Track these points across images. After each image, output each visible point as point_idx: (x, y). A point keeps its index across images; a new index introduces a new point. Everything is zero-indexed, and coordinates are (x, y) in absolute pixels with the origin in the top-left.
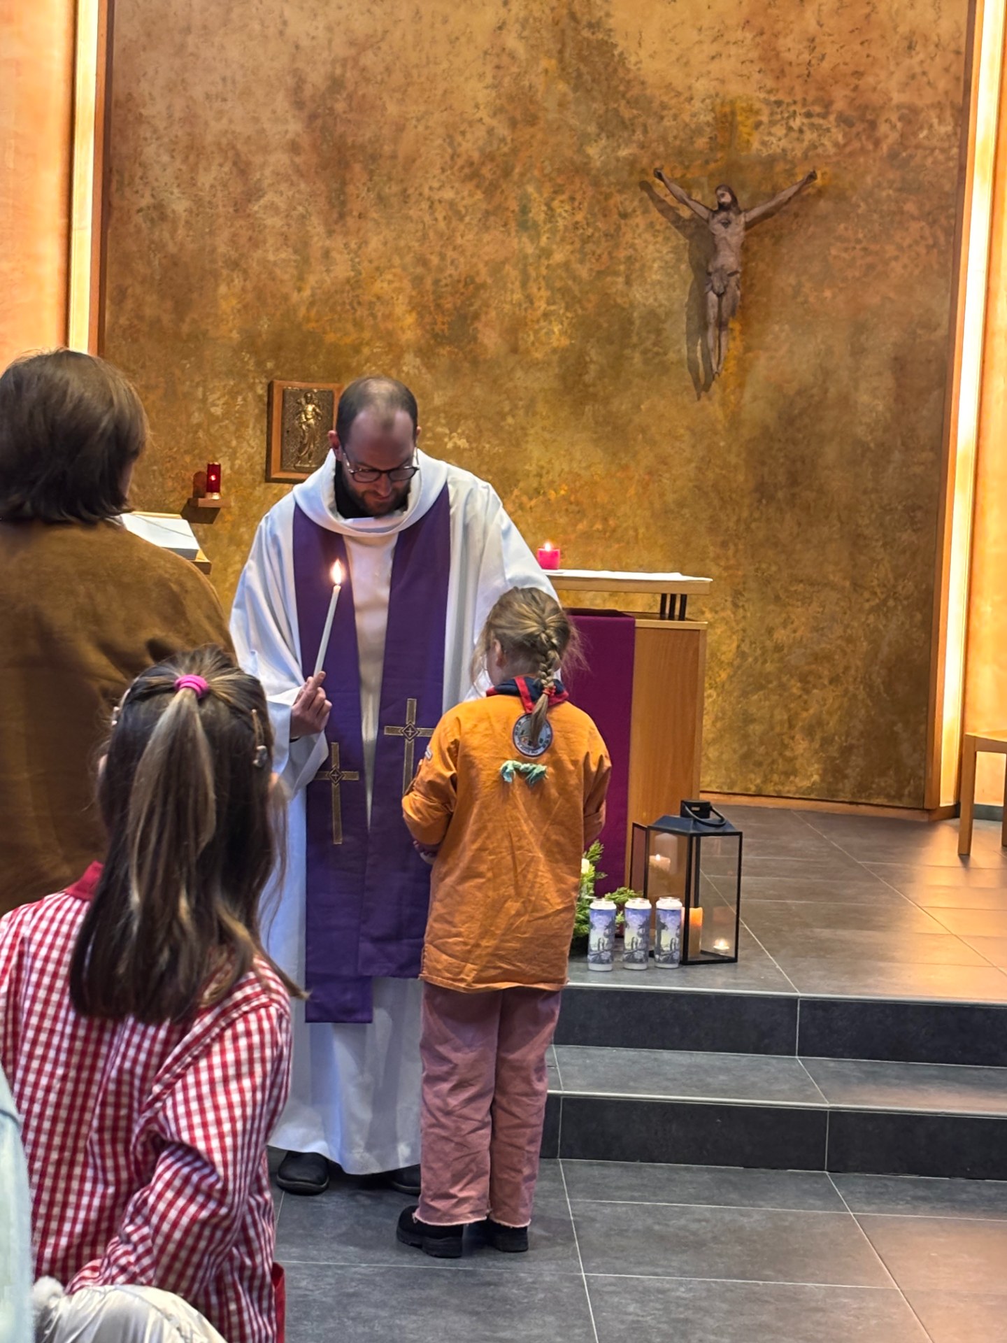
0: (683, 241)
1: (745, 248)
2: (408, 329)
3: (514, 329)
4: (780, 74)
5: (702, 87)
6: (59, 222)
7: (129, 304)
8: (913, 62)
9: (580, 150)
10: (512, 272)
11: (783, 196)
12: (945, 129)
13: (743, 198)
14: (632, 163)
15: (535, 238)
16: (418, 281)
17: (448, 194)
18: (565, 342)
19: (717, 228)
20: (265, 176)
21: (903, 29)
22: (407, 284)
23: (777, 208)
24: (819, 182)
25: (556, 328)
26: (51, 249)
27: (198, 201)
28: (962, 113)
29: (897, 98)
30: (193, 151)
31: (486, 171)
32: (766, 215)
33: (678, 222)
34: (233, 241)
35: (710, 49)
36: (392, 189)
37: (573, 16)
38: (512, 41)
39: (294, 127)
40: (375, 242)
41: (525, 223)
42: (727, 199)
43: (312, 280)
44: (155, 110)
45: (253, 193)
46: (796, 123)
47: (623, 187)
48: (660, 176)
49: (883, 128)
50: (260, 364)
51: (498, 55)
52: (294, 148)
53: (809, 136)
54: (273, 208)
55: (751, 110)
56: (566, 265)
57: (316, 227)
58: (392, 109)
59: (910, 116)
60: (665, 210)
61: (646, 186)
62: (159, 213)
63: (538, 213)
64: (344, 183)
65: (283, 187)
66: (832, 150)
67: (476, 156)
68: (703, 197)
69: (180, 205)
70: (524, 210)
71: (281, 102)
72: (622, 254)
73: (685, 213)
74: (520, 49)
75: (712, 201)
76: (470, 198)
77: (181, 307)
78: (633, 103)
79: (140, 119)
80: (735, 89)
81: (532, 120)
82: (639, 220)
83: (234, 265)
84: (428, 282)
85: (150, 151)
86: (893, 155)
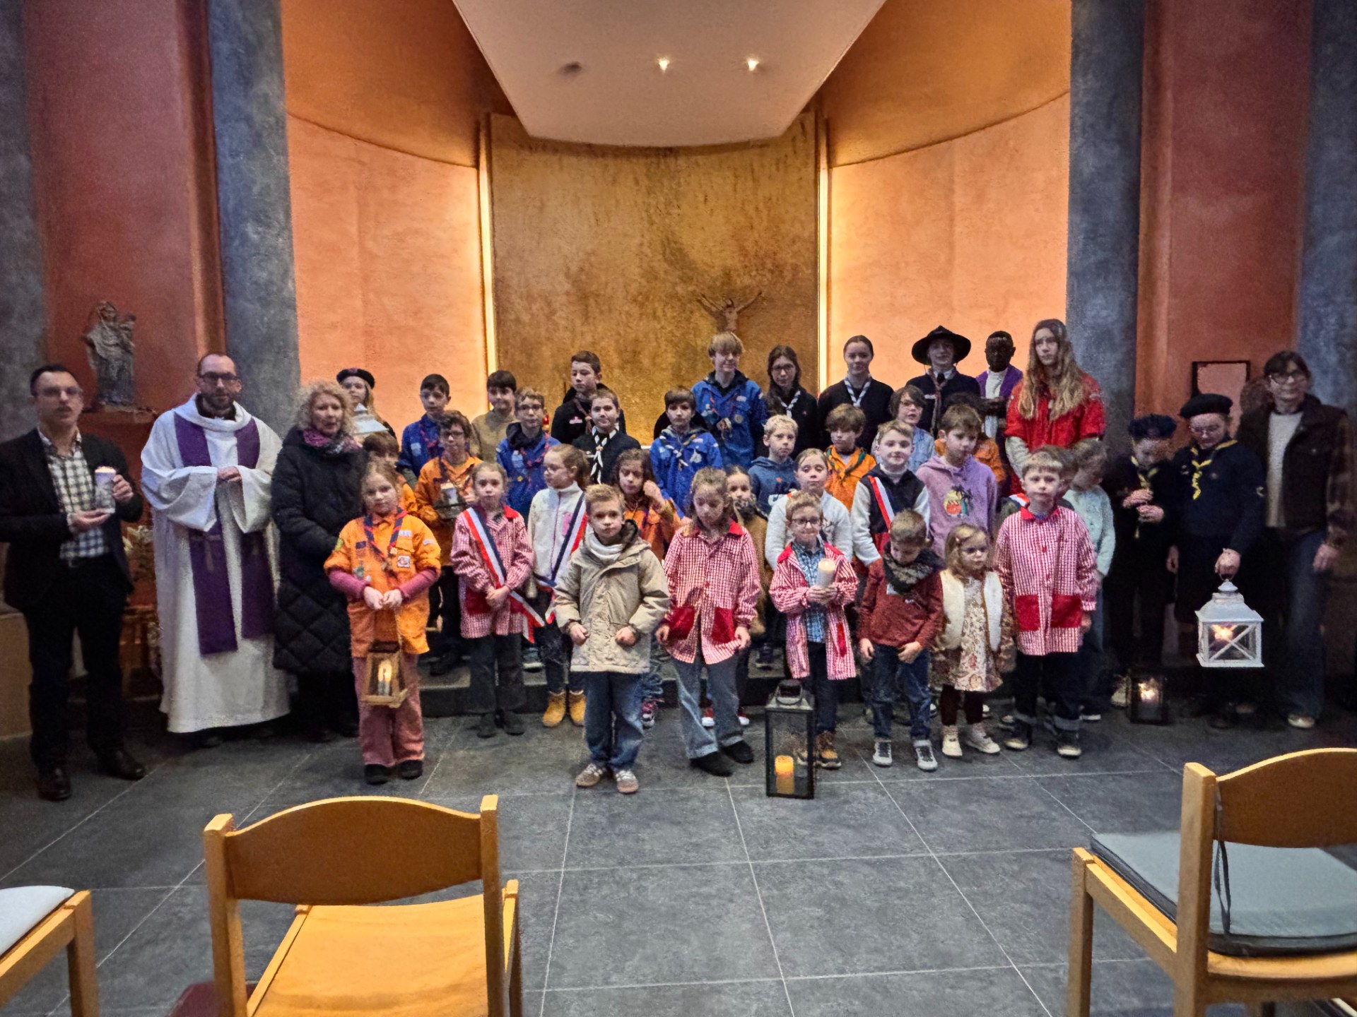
0: (714, 319)
1: (737, 322)
2: (615, 360)
3: (654, 357)
4: (746, 256)
5: (718, 262)
6: (480, 327)
7: (509, 356)
8: (795, 248)
9: (674, 288)
10: (652, 336)
11: (750, 302)
12: (810, 271)
13: (736, 303)
14: (693, 293)
15: (659, 322)
16: (617, 342)
17: (626, 308)
18: (674, 360)
19: (728, 315)
20: (556, 305)
21: (791, 235)
22: (612, 343)
23: (749, 306)
24: (763, 295)
25: (670, 355)
26: (479, 338)
27: (532, 315)
28: (815, 265)
29: (790, 261)
30: (530, 297)
31: (640, 298)
32: (744, 308)
33: (711, 313)
34: (547, 330)
35: (718, 248)
36: (605, 308)
37: (668, 239)
38: (646, 250)
39: (567, 286)
40: (600, 329)
41: (655, 317)
42: (730, 303)
43: (578, 343)
44: (514, 282)
45: (553, 313)
46: (754, 273)
47: (690, 301)
48: (704, 296)
49: (786, 273)
50: (561, 375)
51: (640, 254)
52: (567, 294)
53: (759, 278)
54: (560, 317)
55: (736, 270)
56: (671, 332)
57: (578, 322)
58: (603, 278)
59: (795, 268)
60: (706, 308)
61: (699, 301)
62: (518, 321)
63: (659, 313)
64: (587, 306)
65: (564, 308)
66: (766, 283)
67: (635, 293)
68: (721, 304)
69: (526, 318)
70: (655, 313)
71: (561, 277)
72: (692, 326)
73: (714, 309)
74: (648, 252)
75: (723, 304)
76: (635, 310)
77: (529, 356)
78: (692, 270)
79: (509, 286)
80: (729, 262)
81: (656, 278)
82: (697, 314)
83: (548, 339)
84: (621, 341)
85: (513, 297)
86: (790, 283)
